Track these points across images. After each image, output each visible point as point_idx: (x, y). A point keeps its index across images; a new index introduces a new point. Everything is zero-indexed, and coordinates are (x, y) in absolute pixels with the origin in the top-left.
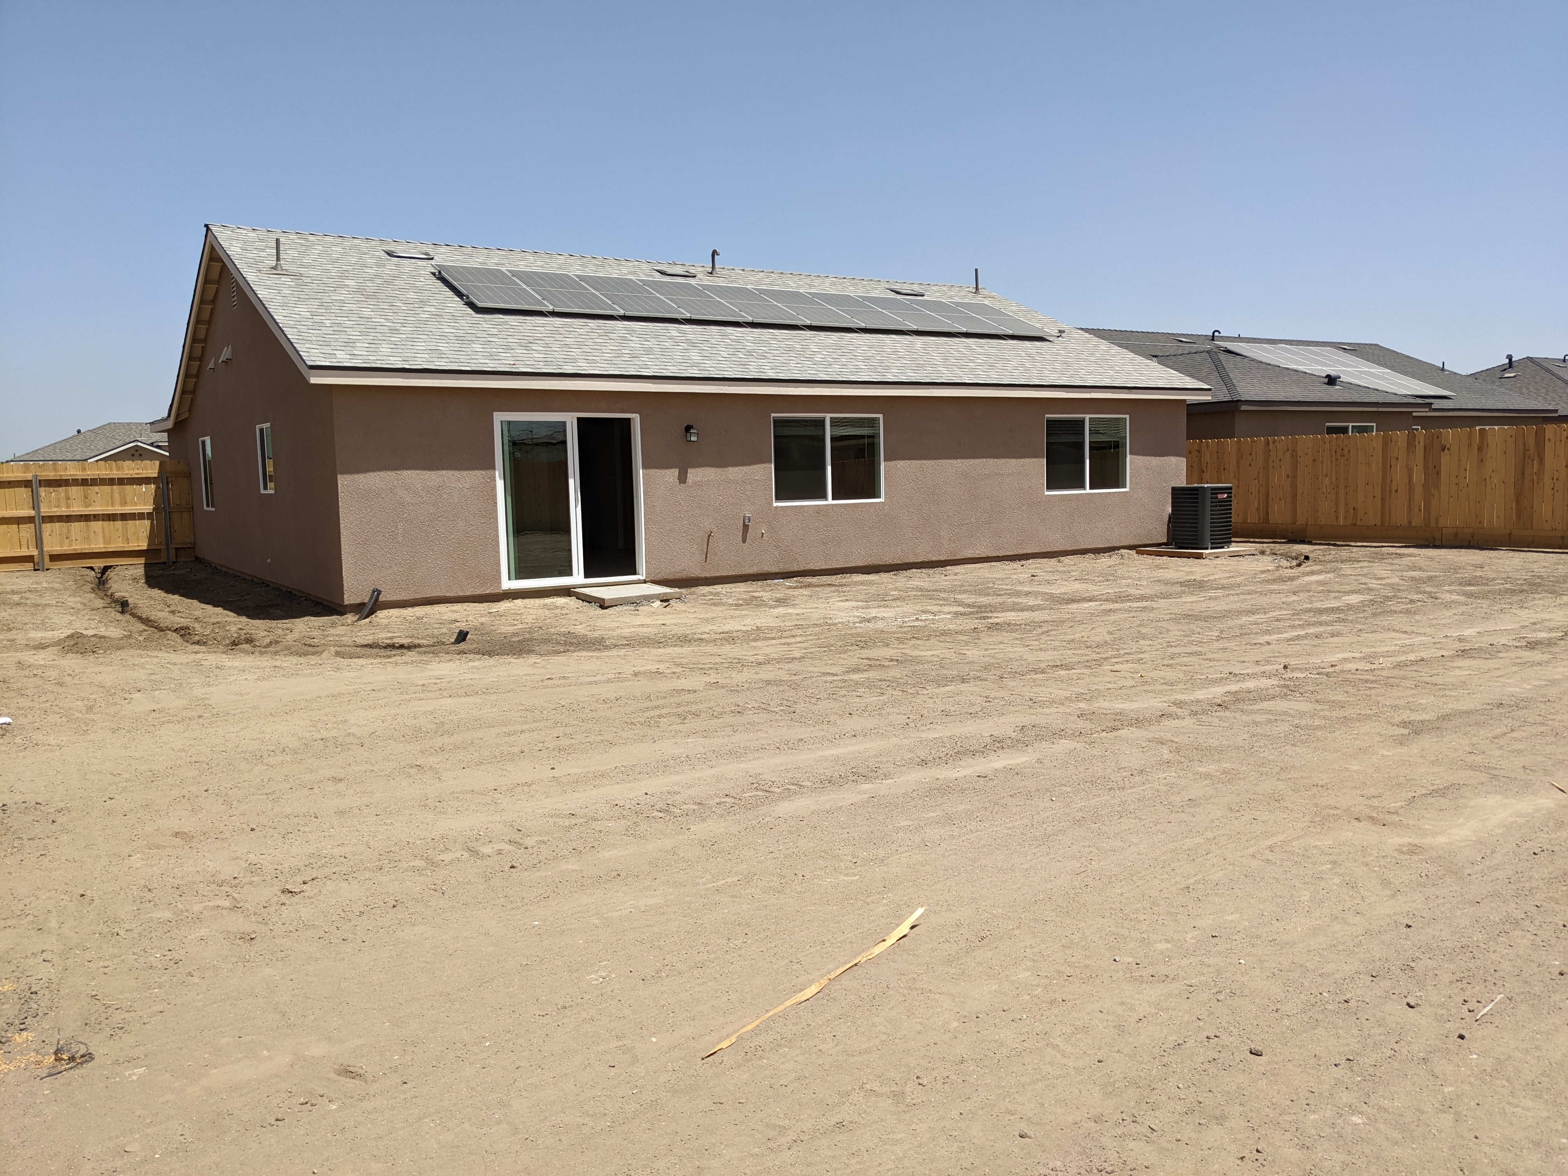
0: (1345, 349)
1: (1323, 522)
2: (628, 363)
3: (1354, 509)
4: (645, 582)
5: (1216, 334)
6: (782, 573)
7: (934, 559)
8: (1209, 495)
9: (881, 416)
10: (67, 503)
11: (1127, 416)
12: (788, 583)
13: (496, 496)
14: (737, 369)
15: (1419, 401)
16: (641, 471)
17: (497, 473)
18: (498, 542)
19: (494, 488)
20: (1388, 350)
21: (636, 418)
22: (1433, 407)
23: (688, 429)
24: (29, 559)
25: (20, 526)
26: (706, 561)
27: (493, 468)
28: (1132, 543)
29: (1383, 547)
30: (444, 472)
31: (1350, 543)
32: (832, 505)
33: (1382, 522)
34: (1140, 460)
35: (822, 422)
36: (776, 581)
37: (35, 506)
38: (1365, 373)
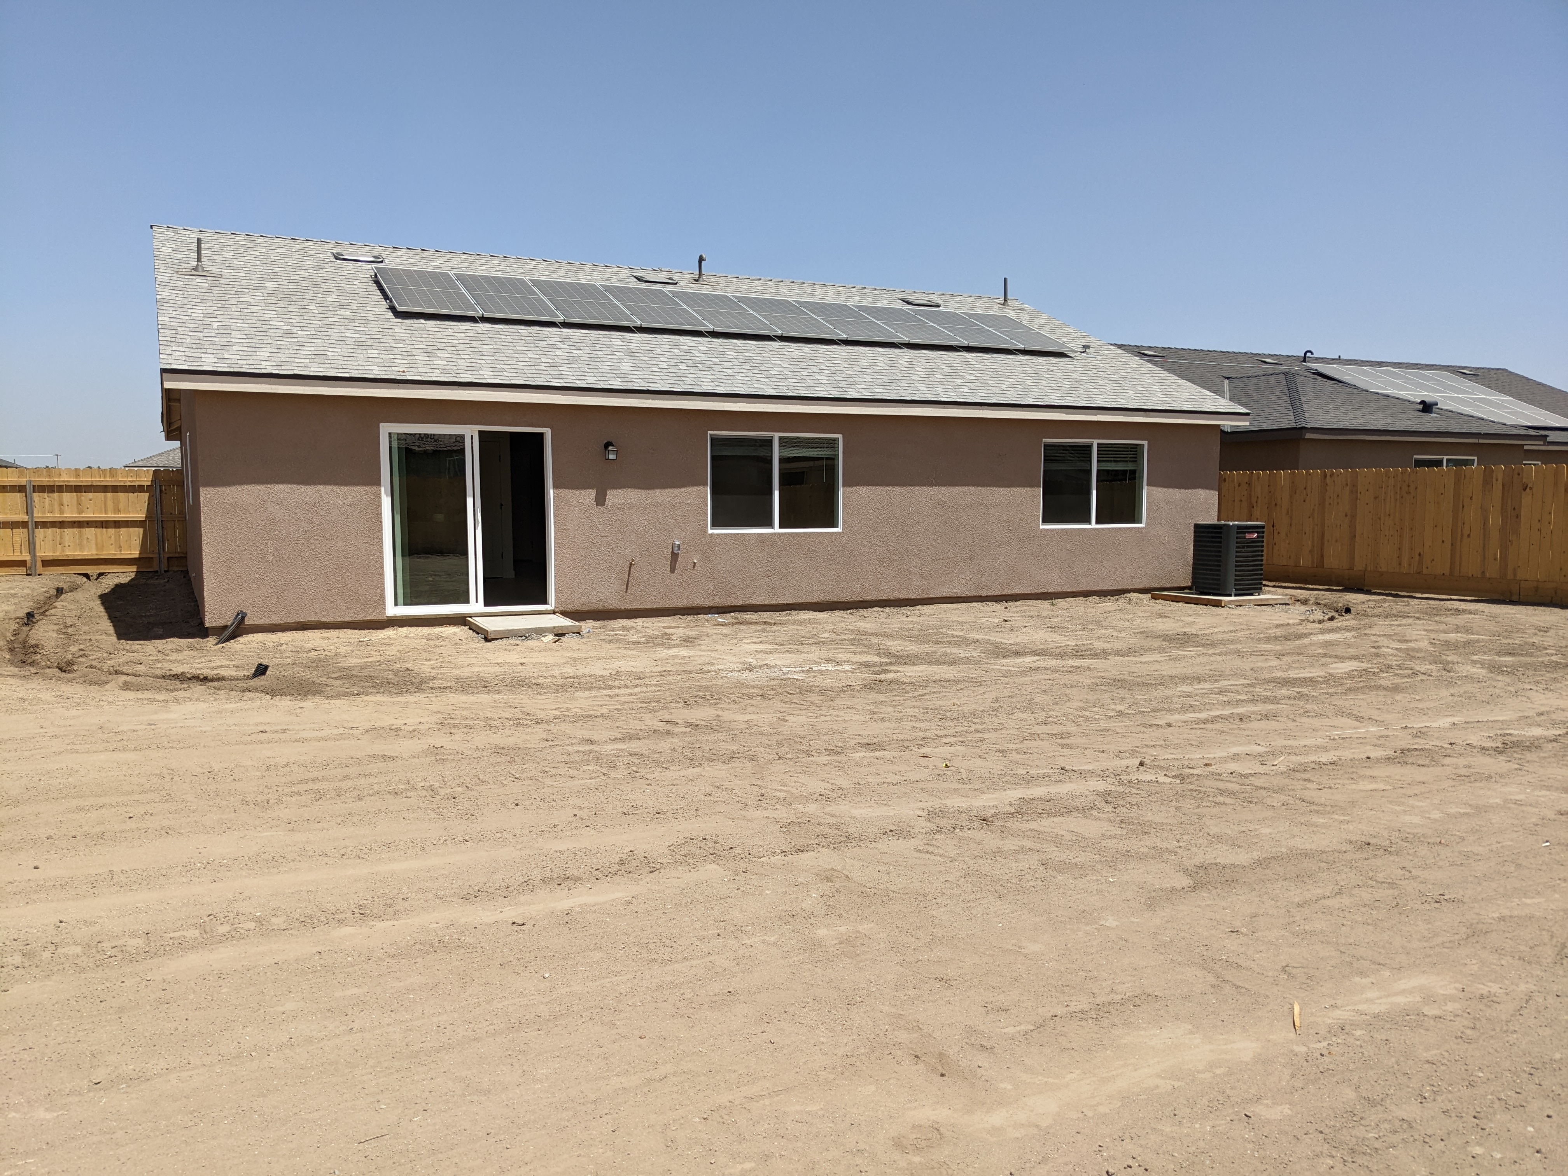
0: (1465, 373)
1: (1384, 569)
2: (540, 372)
3: (1420, 555)
4: (554, 613)
5: (1309, 355)
6: (718, 607)
7: (901, 597)
8: (1234, 535)
9: (840, 436)
10: (61, 509)
11: (1145, 443)
12: (720, 619)
13: (381, 514)
14: (669, 382)
15: (1532, 432)
16: (552, 491)
17: (383, 489)
18: (383, 565)
19: (379, 505)
20: (1517, 375)
21: (547, 432)
22: (1549, 439)
23: (608, 445)
24: (22, 563)
25: (14, 530)
26: (626, 592)
27: (378, 483)
28: (1148, 586)
29: (1451, 600)
30: (322, 487)
31: (1414, 595)
32: (779, 534)
33: (1452, 569)
34: (1160, 493)
35: (769, 442)
36: (710, 616)
37: (29, 510)
38: (1480, 400)
